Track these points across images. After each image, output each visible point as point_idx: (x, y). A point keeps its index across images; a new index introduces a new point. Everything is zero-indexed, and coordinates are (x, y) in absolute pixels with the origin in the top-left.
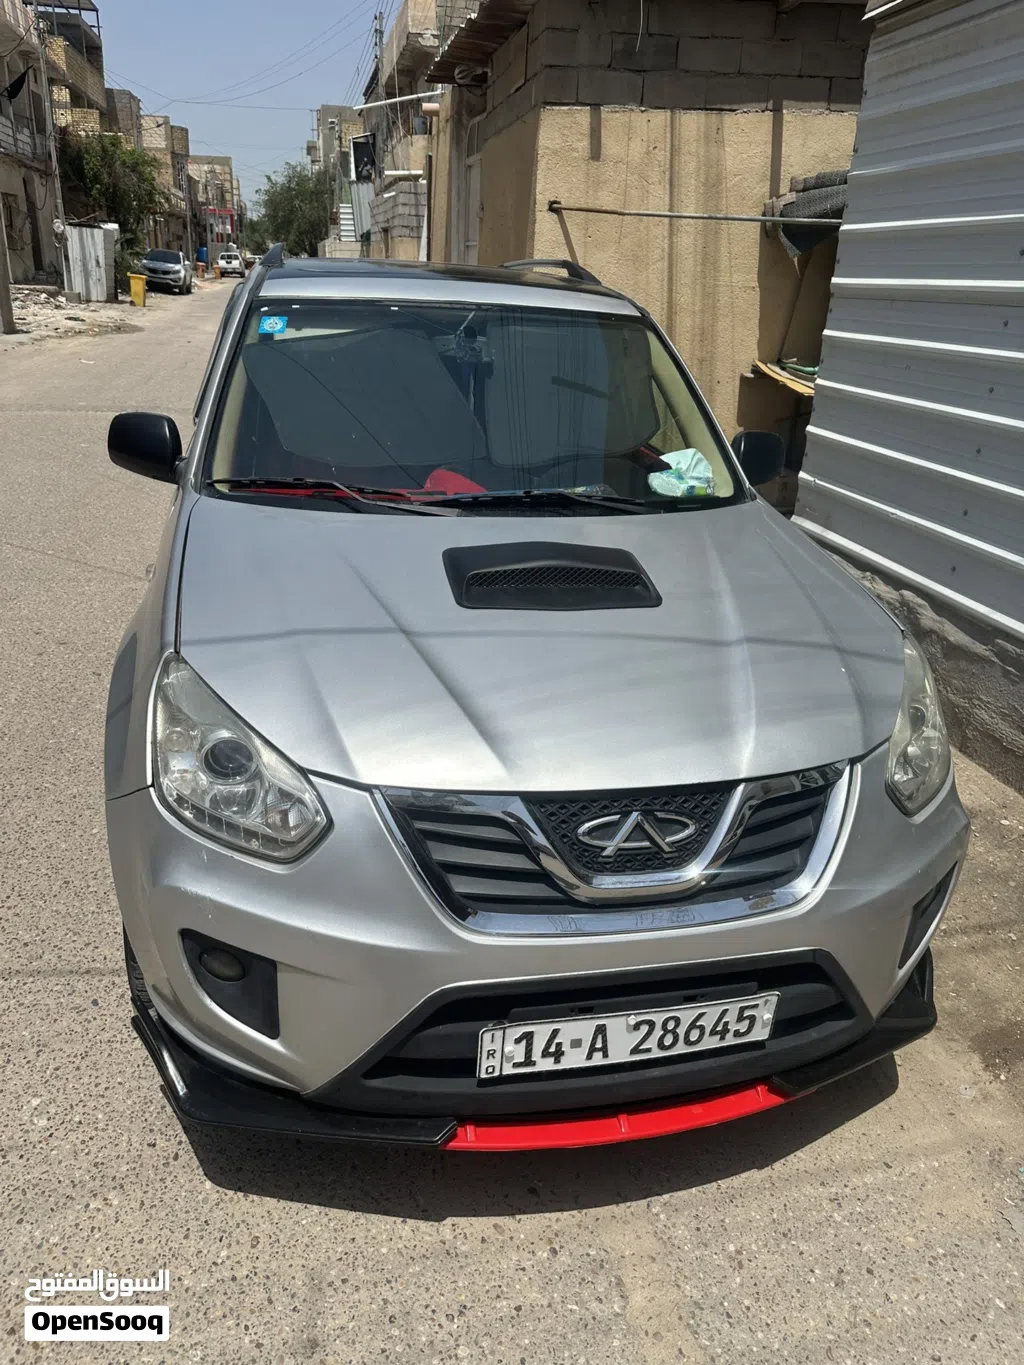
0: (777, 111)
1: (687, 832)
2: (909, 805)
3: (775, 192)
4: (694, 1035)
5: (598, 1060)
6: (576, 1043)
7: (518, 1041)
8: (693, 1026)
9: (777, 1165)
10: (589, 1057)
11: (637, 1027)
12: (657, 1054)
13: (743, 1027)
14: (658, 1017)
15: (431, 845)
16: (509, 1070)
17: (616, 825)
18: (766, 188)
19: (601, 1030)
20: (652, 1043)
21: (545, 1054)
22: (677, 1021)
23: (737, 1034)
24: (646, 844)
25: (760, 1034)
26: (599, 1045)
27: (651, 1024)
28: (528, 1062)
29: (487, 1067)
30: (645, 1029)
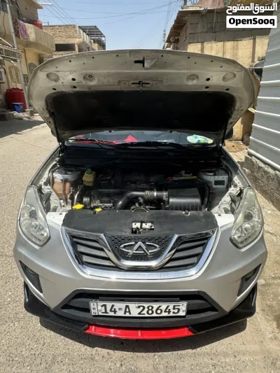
0: (254, 39)
1: (156, 250)
2: (240, 245)
3: (253, 61)
4: (159, 312)
5: (127, 315)
6: (120, 309)
7: (102, 306)
8: (158, 309)
9: (198, 349)
10: (125, 313)
11: (139, 307)
12: (147, 315)
13: (176, 311)
14: (146, 305)
15: (79, 246)
16: (100, 314)
17: (133, 245)
18: (251, 60)
19: (127, 307)
20: (145, 312)
21: (111, 311)
22: (152, 307)
23: (174, 313)
24: (142, 252)
25: (182, 313)
26: (127, 310)
27: (144, 307)
28: (106, 312)
29: (93, 312)
30: (142, 308)
